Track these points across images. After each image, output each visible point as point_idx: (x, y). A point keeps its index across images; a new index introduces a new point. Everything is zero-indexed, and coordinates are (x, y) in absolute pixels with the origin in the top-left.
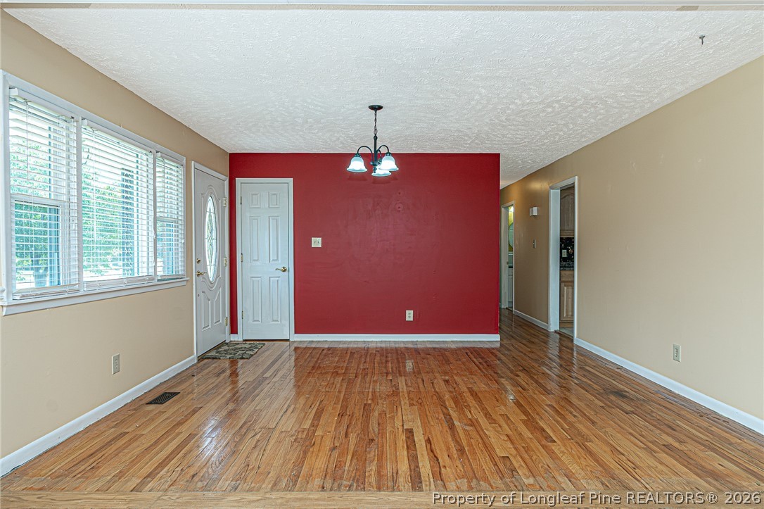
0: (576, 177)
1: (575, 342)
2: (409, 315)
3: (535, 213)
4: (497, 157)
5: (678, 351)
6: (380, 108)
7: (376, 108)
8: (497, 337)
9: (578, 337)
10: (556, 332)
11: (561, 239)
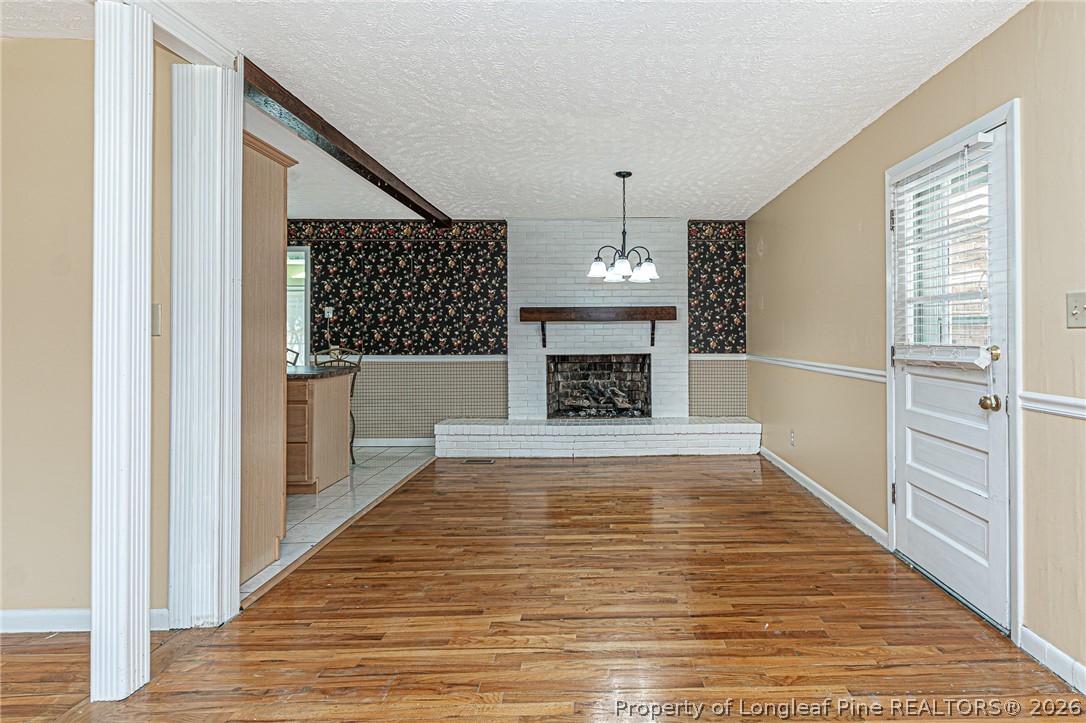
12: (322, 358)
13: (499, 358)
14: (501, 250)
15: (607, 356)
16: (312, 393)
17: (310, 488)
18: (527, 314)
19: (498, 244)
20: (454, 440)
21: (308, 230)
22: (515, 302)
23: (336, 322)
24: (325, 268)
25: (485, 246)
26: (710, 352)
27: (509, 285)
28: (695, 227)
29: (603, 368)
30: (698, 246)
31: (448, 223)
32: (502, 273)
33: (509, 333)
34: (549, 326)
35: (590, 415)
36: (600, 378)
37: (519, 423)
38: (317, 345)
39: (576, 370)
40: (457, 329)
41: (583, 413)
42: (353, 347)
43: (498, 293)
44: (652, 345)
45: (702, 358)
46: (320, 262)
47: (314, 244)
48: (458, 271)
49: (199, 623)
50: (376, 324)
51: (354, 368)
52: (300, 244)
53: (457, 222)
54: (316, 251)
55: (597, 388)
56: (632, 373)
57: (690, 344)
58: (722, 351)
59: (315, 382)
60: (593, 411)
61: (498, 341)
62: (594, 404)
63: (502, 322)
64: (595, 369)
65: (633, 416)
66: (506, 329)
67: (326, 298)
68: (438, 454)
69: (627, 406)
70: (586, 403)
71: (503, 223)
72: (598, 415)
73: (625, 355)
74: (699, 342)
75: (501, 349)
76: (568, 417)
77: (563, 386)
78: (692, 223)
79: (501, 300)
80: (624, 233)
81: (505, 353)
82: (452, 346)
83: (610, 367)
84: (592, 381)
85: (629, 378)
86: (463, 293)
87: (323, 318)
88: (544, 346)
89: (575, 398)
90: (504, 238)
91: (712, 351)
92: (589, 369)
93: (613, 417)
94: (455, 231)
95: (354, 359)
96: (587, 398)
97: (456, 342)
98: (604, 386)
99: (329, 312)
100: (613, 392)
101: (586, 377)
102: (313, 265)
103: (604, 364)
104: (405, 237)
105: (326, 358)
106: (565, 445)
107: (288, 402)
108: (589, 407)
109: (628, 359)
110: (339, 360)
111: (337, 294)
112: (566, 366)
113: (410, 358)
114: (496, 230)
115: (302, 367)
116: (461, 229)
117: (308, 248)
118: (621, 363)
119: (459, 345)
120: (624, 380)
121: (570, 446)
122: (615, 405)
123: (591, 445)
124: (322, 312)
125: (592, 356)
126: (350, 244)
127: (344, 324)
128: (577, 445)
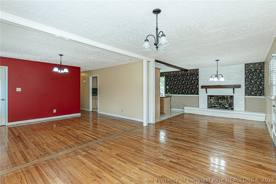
0: (98, 75)
1: (98, 113)
2: (55, 111)
3: (85, 82)
4: (80, 68)
5: (122, 110)
6: (62, 55)
7: (61, 55)
8: (80, 114)
9: (99, 111)
10: (91, 111)
11: (92, 89)
12: (166, 95)
13: (197, 95)
14: (198, 75)
15: (223, 96)
16: (164, 100)
17: (164, 114)
18: (203, 87)
19: (197, 74)
20: (188, 110)
21: (165, 74)
22: (201, 84)
23: (169, 89)
24: (167, 80)
25: (195, 74)
26: (252, 96)
27: (199, 81)
28: (247, 65)
29: (223, 98)
30: (248, 70)
31: (187, 70)
32: (198, 79)
33: (199, 91)
34: (208, 89)
35: (218, 108)
36: (222, 101)
37: (201, 108)
38: (166, 92)
39: (216, 99)
40: (189, 90)
41: (216, 108)
42: (171, 93)
43: (197, 83)
44: (234, 93)
45: (249, 97)
46: (166, 79)
47: (165, 76)
48: (189, 79)
49: (151, 123)
50: (175, 89)
51: (171, 96)
52: (163, 76)
53: (189, 70)
54: (166, 77)
55: (221, 103)
56: (231, 100)
57: (246, 93)
58: (256, 95)
59: (165, 98)
60: (219, 108)
61: (197, 92)
62: (219, 106)
63: (198, 89)
64: (221, 99)
65: (229, 109)
66: (199, 90)
67: (167, 85)
68: (185, 112)
69: (228, 107)
70: (217, 106)
71: (198, 69)
72: (220, 108)
73: (228, 96)
74: (248, 93)
75: (198, 94)
76: (212, 108)
77: (213, 102)
78: (246, 64)
79: (198, 84)
80: (217, 72)
81: (198, 95)
82: (188, 93)
83: (224, 98)
84: (220, 101)
85: (230, 101)
86: (190, 83)
87: (167, 88)
88: (207, 93)
89: (215, 104)
90: (198, 72)
91: (253, 95)
92: (219, 98)
93: (223, 109)
94: (189, 72)
95: (171, 95)
96: (218, 105)
97: (189, 92)
98: (223, 103)
99: (168, 87)
100: (225, 104)
101: (218, 100)
102: (165, 79)
103: (223, 97)
104: (180, 74)
105: (167, 95)
106: (210, 113)
107: (160, 101)
108: (218, 107)
109: (229, 97)
110: (169, 95)
111: (169, 84)
112: (213, 98)
113: (181, 95)
114: (197, 71)
115: (164, 96)
116: (190, 71)
117: (165, 77)
118: (227, 98)
119: (189, 93)
120: (229, 101)
121: (211, 114)
122: (225, 107)
123: (216, 114)
124: (167, 87)
125: (219, 96)
126: (171, 76)
127: (170, 89)
128: (212, 114)
